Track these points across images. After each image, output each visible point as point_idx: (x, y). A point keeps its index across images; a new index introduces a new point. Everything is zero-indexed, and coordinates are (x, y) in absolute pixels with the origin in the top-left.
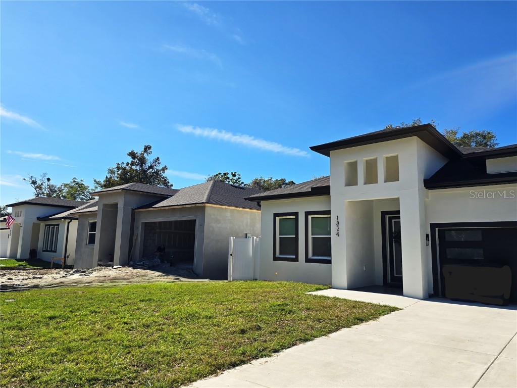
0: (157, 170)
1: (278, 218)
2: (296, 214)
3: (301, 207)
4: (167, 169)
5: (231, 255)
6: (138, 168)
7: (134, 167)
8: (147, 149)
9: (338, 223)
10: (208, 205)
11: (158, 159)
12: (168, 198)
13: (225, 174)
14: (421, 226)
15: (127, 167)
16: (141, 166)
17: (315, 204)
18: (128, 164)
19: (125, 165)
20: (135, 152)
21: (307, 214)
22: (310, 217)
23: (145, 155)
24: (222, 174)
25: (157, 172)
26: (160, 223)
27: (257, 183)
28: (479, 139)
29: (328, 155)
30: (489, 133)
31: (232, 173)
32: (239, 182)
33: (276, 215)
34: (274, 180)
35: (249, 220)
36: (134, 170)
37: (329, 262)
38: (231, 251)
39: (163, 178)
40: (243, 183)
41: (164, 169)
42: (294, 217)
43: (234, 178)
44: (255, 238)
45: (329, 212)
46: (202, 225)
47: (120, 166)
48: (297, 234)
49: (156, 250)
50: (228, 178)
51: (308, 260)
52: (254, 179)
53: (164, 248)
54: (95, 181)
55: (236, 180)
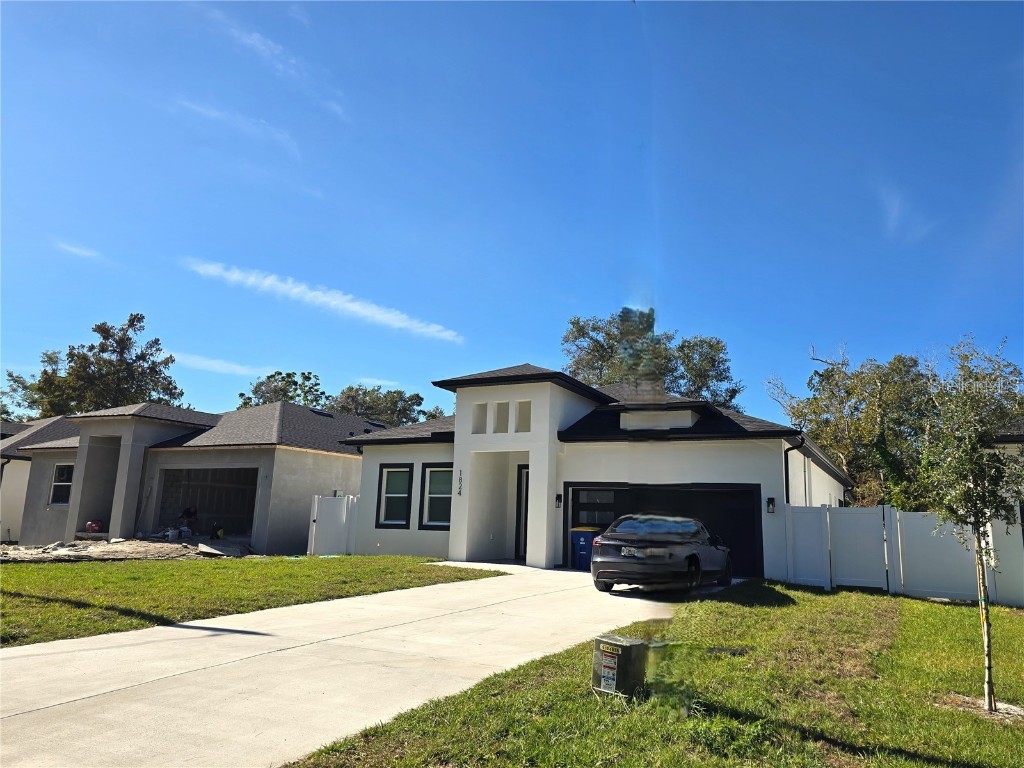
0: (153, 362)
1: (385, 471)
2: (411, 466)
3: (418, 456)
4: (173, 361)
5: (314, 521)
6: (114, 357)
7: (106, 356)
8: (135, 320)
9: (460, 479)
10: (281, 447)
11: (156, 342)
12: (205, 431)
13: (289, 375)
14: (550, 485)
15: (90, 354)
16: (121, 353)
17: (436, 454)
18: (92, 348)
19: (85, 350)
20: (110, 324)
21: (425, 466)
22: (428, 470)
23: (131, 333)
24: (284, 375)
25: (154, 368)
26: (189, 471)
27: (352, 396)
28: (706, 349)
29: (455, 391)
30: (718, 342)
31: (303, 374)
32: (317, 391)
33: (383, 466)
34: (384, 391)
35: (340, 471)
36: (105, 361)
37: (447, 528)
38: (314, 515)
39: (164, 379)
40: (323, 393)
41: (169, 361)
42: (408, 470)
43: (307, 383)
44: (351, 497)
45: (450, 465)
46: (269, 477)
47: (76, 352)
48: (410, 493)
49: (180, 515)
50: (295, 383)
51: (422, 527)
52: (345, 387)
53: (195, 512)
54: (10, 375)
55: (310, 388)
